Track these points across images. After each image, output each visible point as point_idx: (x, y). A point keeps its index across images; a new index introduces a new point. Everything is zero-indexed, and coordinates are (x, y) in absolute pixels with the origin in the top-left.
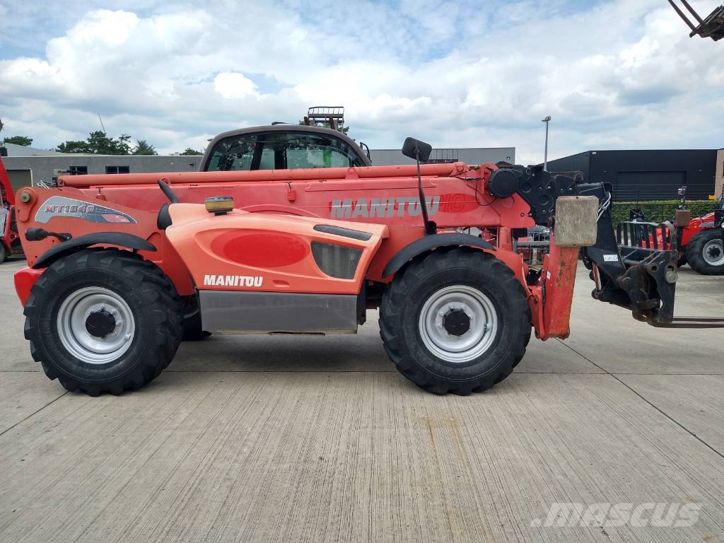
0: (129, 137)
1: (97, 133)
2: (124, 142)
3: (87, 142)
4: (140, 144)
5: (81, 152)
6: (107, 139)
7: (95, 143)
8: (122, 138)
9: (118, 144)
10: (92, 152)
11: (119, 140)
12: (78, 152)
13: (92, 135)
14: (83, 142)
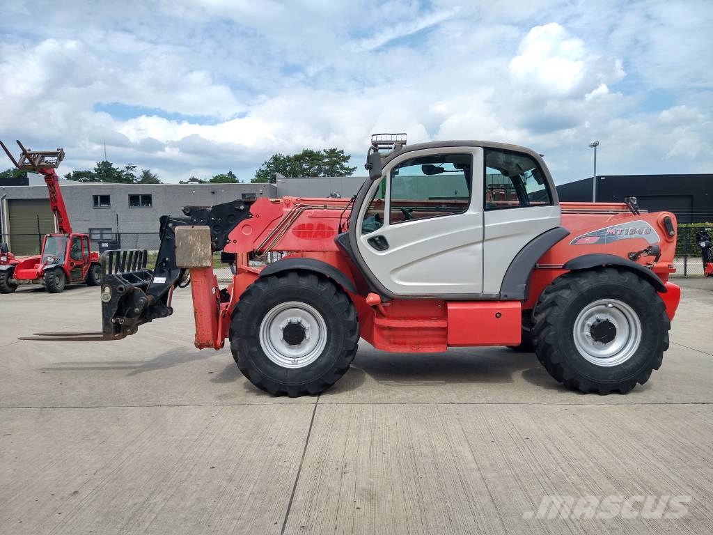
0: (134, 167)
1: (103, 163)
2: (130, 171)
3: (94, 172)
4: (144, 173)
5: (87, 181)
6: (113, 169)
7: (101, 173)
8: (128, 168)
9: (123, 174)
10: (99, 181)
11: (125, 170)
12: (84, 181)
13: (99, 165)
14: (90, 172)
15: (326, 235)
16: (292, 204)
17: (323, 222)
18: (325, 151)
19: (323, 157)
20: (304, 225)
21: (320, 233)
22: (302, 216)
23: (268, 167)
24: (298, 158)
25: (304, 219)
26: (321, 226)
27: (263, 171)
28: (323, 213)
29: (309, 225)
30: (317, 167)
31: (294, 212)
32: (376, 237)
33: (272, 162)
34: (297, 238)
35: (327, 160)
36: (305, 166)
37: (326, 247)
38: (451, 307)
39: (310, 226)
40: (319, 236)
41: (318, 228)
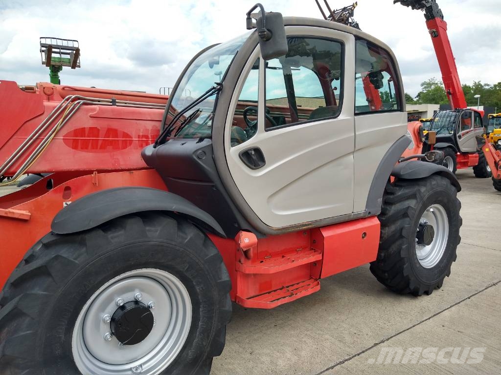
15: (120, 146)
16: (56, 96)
17: (115, 125)
20: (83, 129)
21: (111, 143)
22: (78, 114)
25: (84, 121)
26: (111, 132)
28: (113, 111)
29: (91, 129)
31: (65, 108)
32: (251, 149)
34: (73, 151)
37: (122, 163)
38: (326, 234)
39: (94, 131)
40: (110, 148)
41: (107, 135)
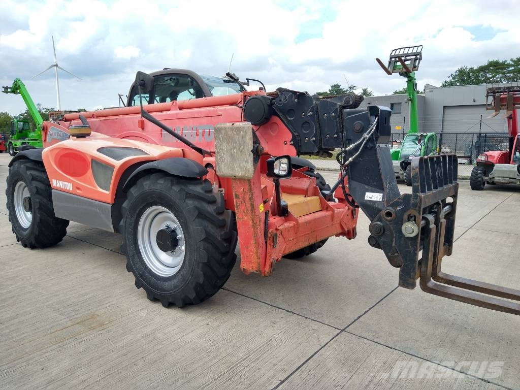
0: (355, 87)
1: (335, 86)
2: (352, 90)
3: (328, 92)
4: (364, 90)
6: (341, 89)
7: (333, 93)
8: (350, 88)
9: (347, 92)
11: (349, 89)
13: (332, 87)
14: (326, 92)
18: (511, 60)
19: (509, 65)
23: (453, 78)
24: (483, 69)
27: (448, 82)
30: (501, 75)
33: (457, 74)
35: (513, 68)
36: (489, 75)
